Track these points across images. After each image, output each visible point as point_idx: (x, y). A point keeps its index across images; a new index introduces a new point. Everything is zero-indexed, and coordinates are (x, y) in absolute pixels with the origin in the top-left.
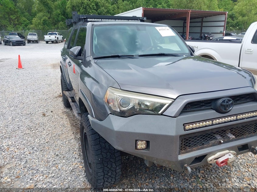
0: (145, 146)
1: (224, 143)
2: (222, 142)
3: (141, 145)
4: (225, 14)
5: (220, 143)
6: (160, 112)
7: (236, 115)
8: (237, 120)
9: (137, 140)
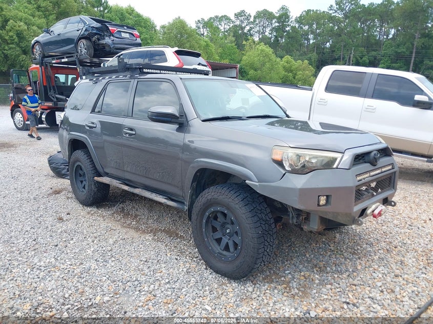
0: (325, 201)
1: (377, 195)
2: (375, 194)
3: (323, 201)
4: (236, 68)
5: (373, 196)
6: (335, 166)
7: (381, 168)
8: (382, 173)
9: (319, 196)
